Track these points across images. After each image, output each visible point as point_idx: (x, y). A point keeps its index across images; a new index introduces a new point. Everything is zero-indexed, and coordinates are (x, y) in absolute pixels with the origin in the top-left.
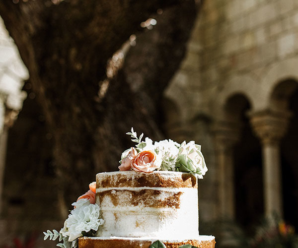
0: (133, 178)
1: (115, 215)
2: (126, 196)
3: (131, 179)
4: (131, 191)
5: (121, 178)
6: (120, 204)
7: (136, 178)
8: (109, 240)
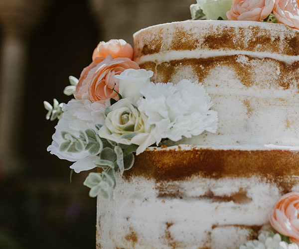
0: (282, 38)
1: (247, 103)
2: (268, 70)
3: (278, 39)
4: (278, 61)
5: (259, 34)
6: (257, 84)
7: (286, 39)
8: (262, 152)
